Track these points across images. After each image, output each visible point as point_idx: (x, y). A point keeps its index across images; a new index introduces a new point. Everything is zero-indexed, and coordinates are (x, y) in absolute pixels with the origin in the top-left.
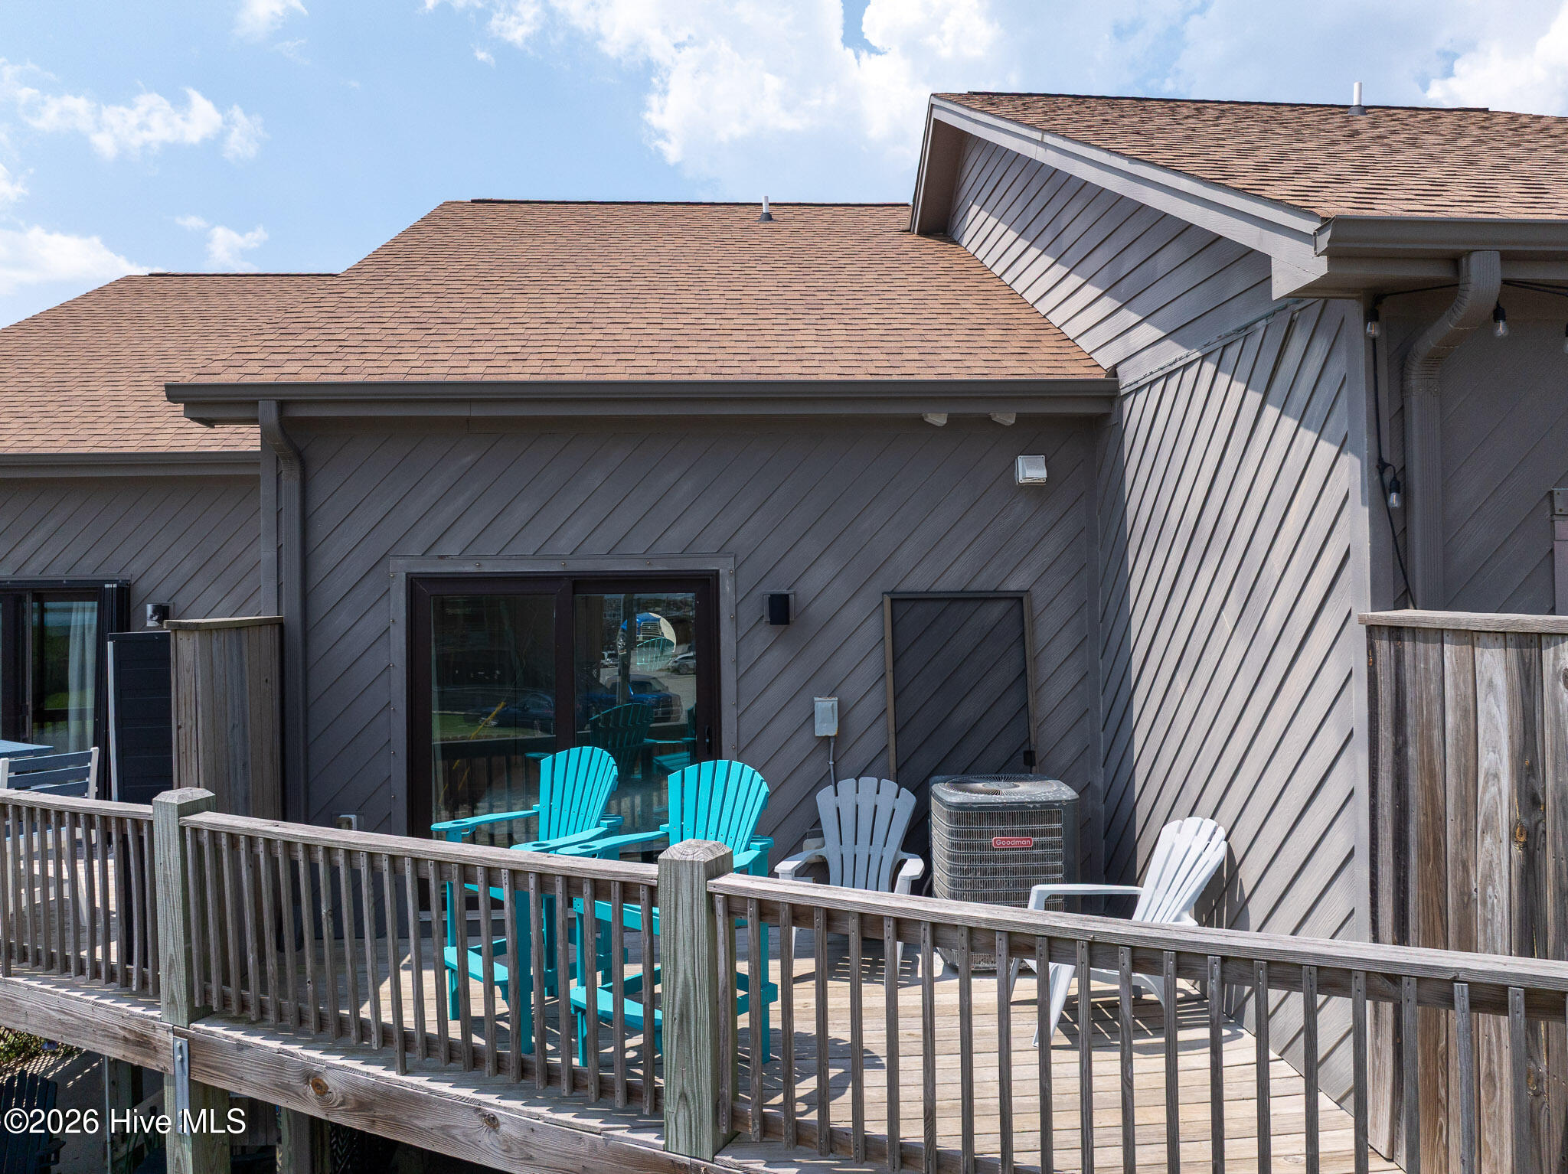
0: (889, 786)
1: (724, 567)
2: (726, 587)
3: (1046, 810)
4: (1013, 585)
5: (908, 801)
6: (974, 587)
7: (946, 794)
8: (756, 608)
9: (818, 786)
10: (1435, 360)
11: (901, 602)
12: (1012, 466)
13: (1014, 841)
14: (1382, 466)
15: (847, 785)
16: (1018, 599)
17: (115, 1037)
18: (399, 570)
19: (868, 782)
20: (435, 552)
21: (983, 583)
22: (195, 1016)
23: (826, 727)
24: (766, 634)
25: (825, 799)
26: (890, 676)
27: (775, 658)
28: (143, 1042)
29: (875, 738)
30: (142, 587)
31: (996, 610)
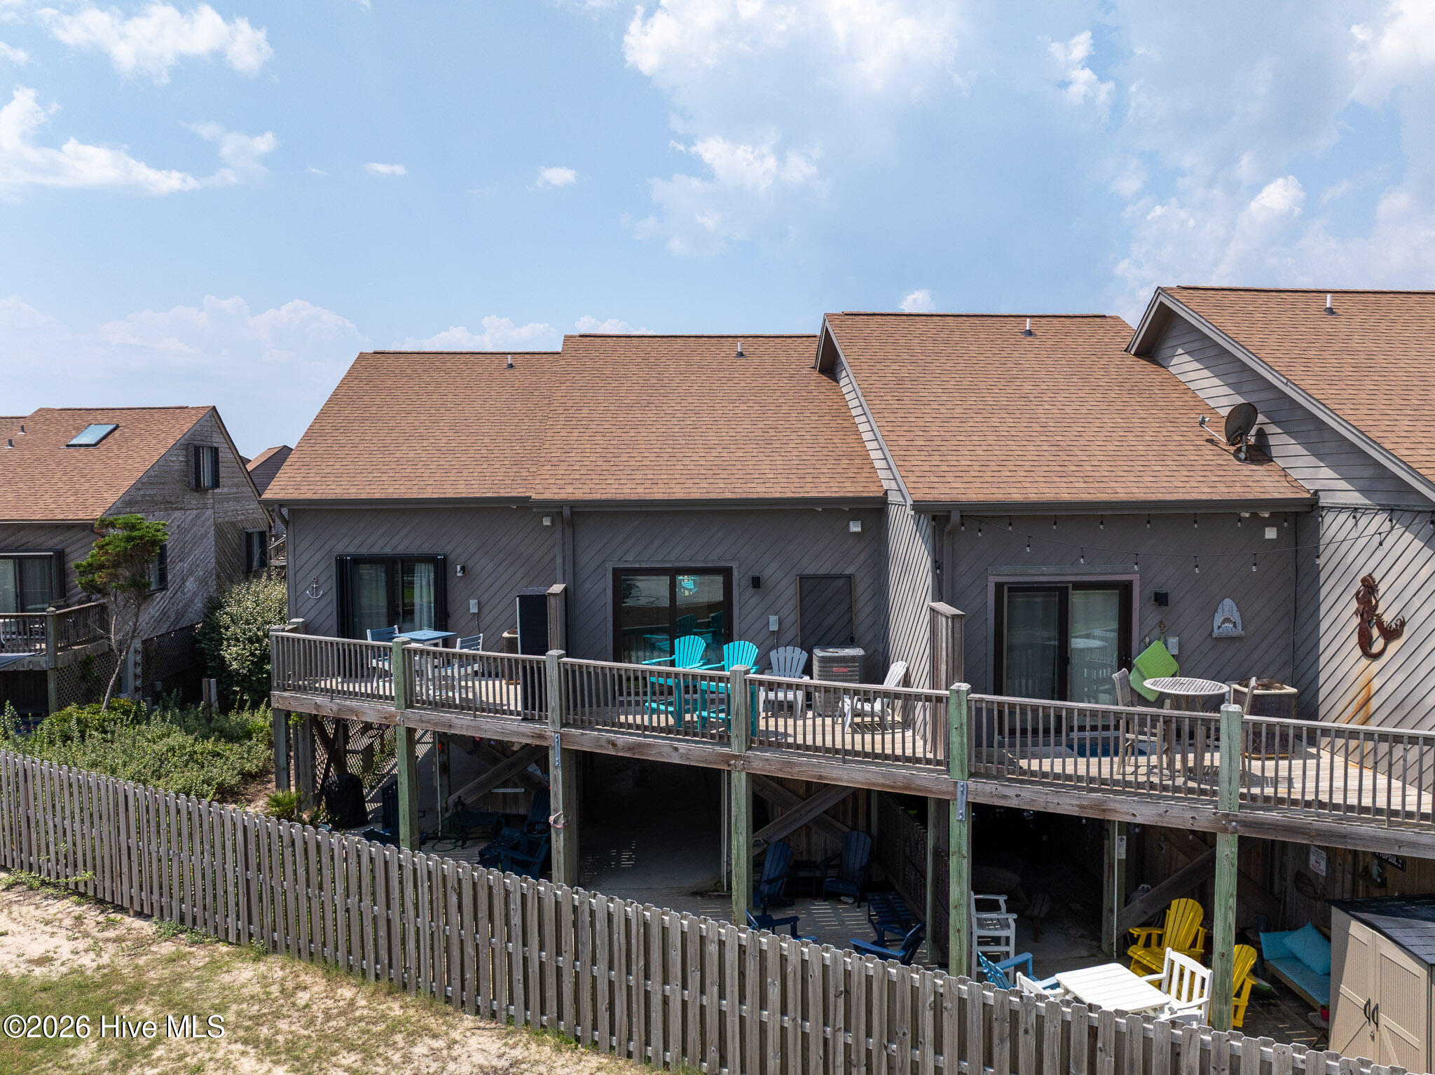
0: (798, 650)
1: (734, 565)
2: (735, 573)
3: (853, 659)
4: (848, 572)
5: (805, 655)
6: (832, 572)
7: (818, 653)
8: (746, 582)
9: (771, 650)
10: (950, 533)
11: (803, 578)
12: (848, 524)
13: (842, 670)
14: (936, 562)
15: (781, 649)
16: (849, 577)
17: (528, 736)
18: (610, 566)
19: (790, 648)
20: (624, 559)
21: (836, 571)
22: (563, 725)
23: (774, 627)
24: (751, 591)
25: (773, 654)
26: (798, 609)
27: (754, 601)
28: (541, 736)
29: (792, 632)
30: (451, 557)
31: (841, 582)
